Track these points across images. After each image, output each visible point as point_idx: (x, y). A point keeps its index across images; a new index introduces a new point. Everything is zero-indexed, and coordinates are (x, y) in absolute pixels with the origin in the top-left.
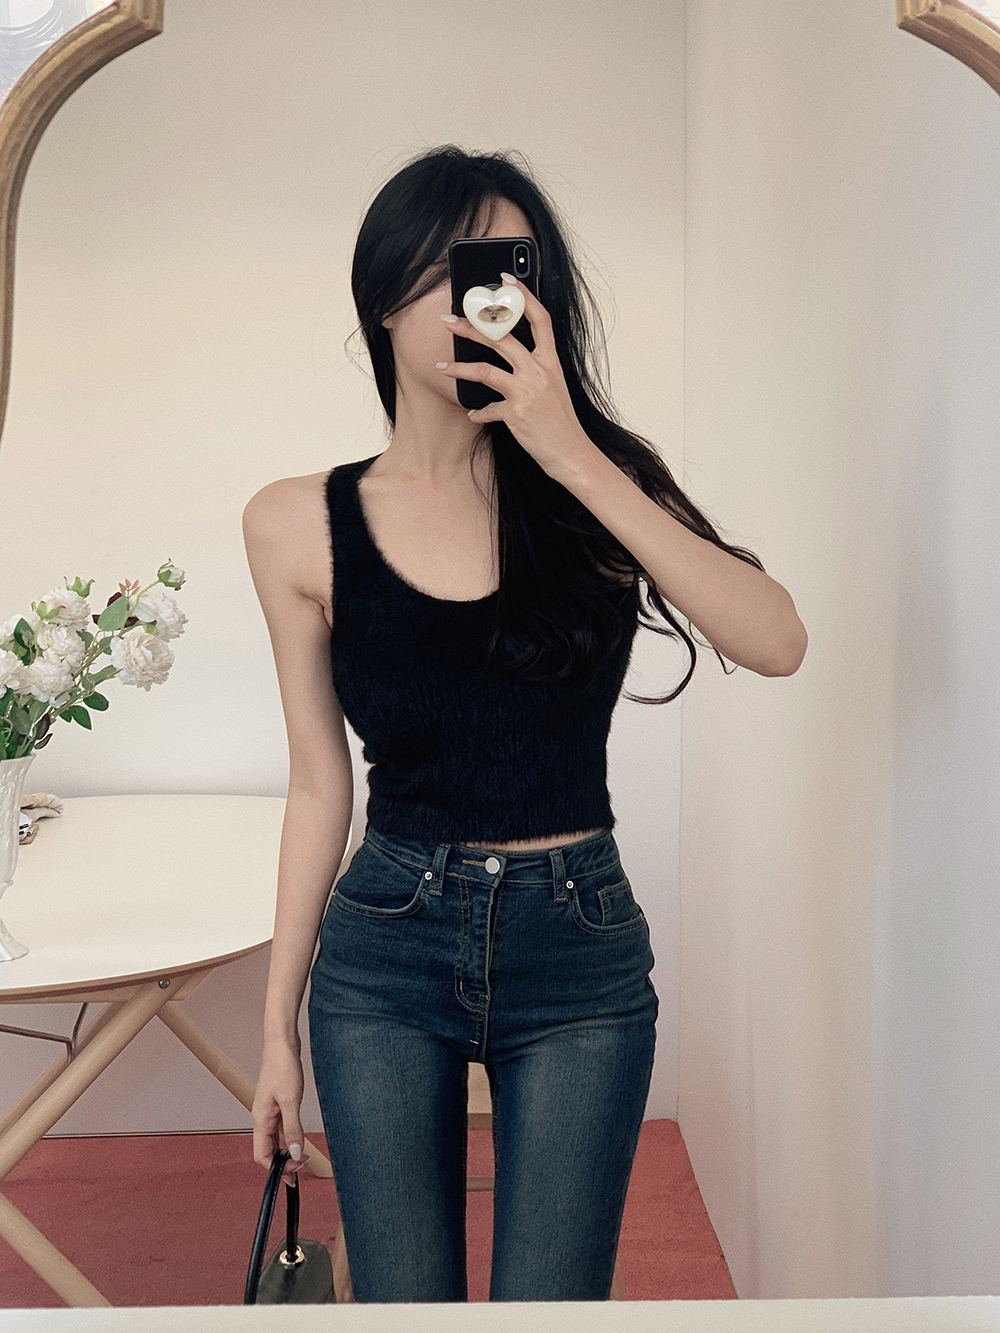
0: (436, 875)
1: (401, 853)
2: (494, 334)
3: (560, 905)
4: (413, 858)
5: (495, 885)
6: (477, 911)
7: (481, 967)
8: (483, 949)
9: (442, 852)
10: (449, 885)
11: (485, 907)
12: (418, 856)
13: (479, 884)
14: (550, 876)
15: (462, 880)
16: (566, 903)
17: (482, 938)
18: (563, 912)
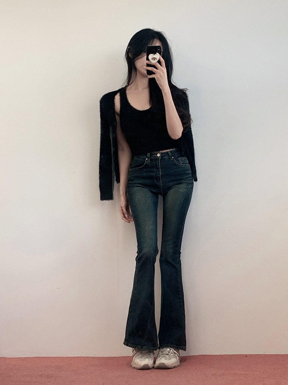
0: (148, 158)
1: (141, 157)
2: (154, 62)
3: (172, 161)
4: (143, 157)
5: (160, 158)
6: (157, 163)
7: (159, 174)
8: (159, 170)
9: (149, 154)
10: (151, 160)
11: (159, 162)
12: (144, 156)
13: (157, 159)
14: (169, 156)
15: (154, 159)
16: (173, 161)
17: (159, 168)
18: (173, 162)
